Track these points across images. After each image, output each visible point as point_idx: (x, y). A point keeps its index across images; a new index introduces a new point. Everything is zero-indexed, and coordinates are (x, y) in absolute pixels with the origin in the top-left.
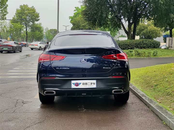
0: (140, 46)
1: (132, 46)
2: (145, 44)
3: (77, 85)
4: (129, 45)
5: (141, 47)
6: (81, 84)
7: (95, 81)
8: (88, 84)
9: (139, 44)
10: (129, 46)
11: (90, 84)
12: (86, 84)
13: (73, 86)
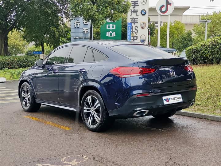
0: (24, 64)
1: (13, 64)
2: (30, 62)
3: (168, 100)
4: (9, 63)
5: (25, 66)
6: (171, 99)
7: (180, 95)
8: (176, 98)
9: (22, 62)
10: (9, 65)
11: (177, 98)
12: (174, 99)
13: (165, 103)
